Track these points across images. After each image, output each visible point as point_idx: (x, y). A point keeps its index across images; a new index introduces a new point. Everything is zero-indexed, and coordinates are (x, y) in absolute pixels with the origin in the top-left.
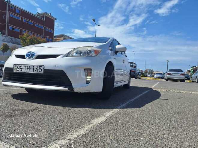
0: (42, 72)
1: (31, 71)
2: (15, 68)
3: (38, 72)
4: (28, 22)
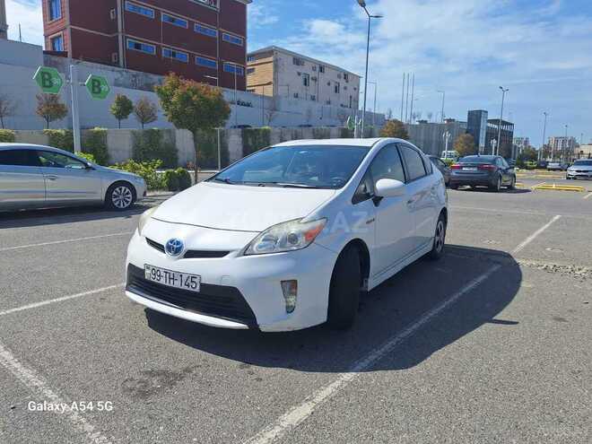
0: (197, 290)
1: (177, 284)
2: (147, 272)
3: (190, 289)
4: (173, 20)
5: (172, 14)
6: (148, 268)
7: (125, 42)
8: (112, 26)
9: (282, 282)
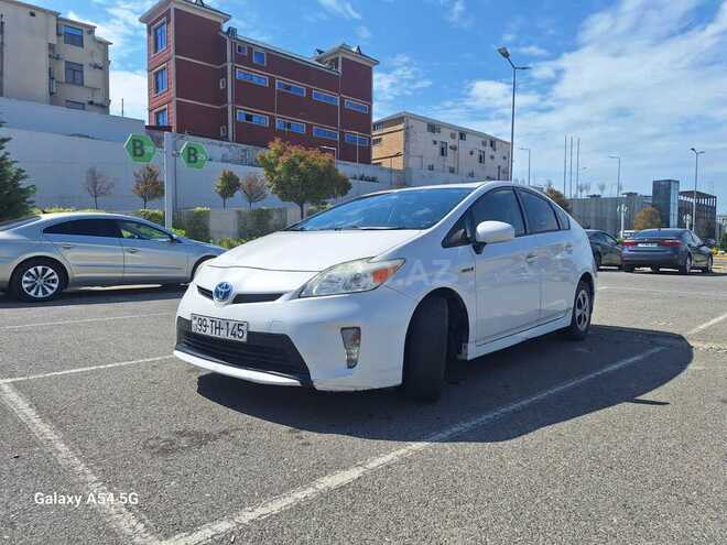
0: (244, 339)
1: (223, 335)
2: (194, 322)
3: (237, 339)
4: (288, 88)
5: (288, 81)
6: (195, 318)
7: (235, 113)
8: (220, 97)
9: (343, 329)
